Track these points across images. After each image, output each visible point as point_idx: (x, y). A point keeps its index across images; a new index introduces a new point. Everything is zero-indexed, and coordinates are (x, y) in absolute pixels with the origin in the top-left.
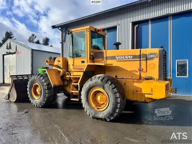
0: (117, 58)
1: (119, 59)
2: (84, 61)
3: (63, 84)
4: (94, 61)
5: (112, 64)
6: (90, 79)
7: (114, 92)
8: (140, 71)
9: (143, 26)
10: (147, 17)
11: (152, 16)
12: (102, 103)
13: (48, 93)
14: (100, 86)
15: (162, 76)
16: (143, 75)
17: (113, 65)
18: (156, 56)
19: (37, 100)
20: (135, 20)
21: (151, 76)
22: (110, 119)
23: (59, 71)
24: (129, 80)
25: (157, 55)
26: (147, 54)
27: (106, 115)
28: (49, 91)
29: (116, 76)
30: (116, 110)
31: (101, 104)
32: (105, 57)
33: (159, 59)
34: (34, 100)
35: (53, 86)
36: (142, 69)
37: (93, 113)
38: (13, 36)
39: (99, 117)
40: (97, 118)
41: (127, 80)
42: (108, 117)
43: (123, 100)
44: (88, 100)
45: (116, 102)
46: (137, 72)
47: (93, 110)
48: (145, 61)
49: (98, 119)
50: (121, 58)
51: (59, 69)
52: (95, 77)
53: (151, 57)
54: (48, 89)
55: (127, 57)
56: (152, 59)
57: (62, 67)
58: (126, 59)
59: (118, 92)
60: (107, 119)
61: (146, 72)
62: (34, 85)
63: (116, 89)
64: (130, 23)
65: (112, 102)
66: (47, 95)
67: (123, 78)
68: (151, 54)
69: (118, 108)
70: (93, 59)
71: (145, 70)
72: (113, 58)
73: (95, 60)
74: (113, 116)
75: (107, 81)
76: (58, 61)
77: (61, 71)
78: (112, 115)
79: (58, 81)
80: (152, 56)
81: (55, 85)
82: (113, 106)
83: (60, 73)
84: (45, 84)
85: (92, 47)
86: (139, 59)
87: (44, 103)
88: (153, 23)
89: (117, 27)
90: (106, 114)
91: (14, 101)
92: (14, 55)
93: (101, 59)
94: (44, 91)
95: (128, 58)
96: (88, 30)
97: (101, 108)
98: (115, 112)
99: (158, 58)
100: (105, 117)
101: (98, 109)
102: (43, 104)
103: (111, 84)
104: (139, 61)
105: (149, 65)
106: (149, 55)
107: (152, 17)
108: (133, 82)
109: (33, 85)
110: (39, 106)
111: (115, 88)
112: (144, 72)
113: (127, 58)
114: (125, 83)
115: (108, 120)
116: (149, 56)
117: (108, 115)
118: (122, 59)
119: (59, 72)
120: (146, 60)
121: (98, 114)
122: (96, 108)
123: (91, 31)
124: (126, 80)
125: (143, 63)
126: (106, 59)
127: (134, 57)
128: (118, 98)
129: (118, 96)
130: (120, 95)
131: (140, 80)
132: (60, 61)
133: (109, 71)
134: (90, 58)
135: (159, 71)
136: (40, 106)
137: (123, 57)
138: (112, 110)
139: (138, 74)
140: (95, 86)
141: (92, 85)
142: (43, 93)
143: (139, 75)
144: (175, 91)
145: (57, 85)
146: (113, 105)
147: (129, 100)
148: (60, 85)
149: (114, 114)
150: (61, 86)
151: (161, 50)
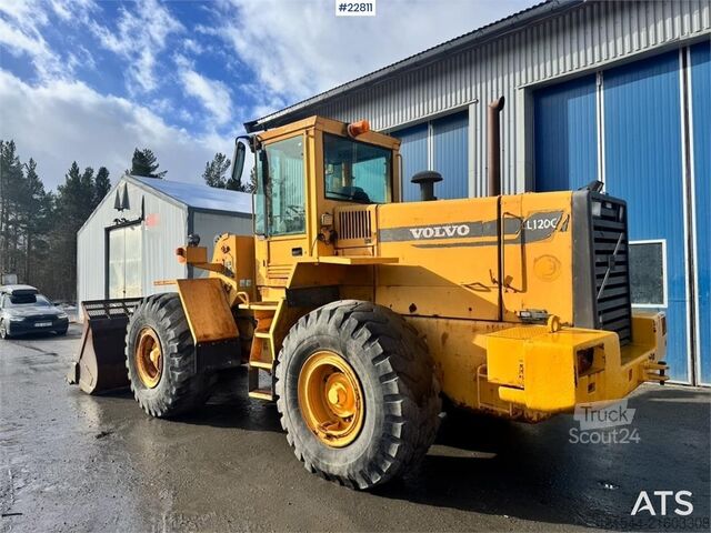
0: (416, 236)
1: (422, 238)
2: (300, 249)
3: (237, 334)
4: (339, 246)
5: (397, 260)
6: (303, 318)
7: (381, 374)
8: (500, 288)
9: (571, 102)
10: (586, 61)
11: (604, 57)
12: (346, 414)
13: (182, 368)
14: (333, 345)
15: (589, 311)
16: (513, 304)
17: (401, 263)
18: (561, 224)
19: (151, 390)
20: (536, 78)
21: (541, 308)
22: (369, 481)
23: (226, 286)
24: (458, 325)
25: (565, 218)
26: (525, 215)
27: (354, 466)
28: (185, 359)
29: (413, 308)
30: (389, 447)
31: (345, 418)
32: (374, 230)
33: (575, 235)
34: (143, 390)
35: (198, 344)
36: (510, 279)
37: (313, 455)
38: (155, 164)
39: (331, 471)
40: (324, 473)
41: (451, 321)
42: (361, 472)
43: (420, 405)
44: (295, 401)
45: (386, 416)
46: (488, 290)
47: (312, 440)
48: (519, 246)
49: (329, 477)
50: (431, 234)
51: (227, 280)
52: (319, 313)
53: (540, 227)
54: (181, 350)
55: (451, 230)
56: (545, 235)
57: (234, 271)
58: (446, 237)
59: (398, 374)
60: (359, 480)
61: (524, 290)
62: (143, 336)
63: (386, 362)
64: (518, 92)
65: (372, 411)
66: (177, 374)
67: (436, 317)
68: (540, 216)
69: (395, 440)
70: (334, 239)
71: (517, 283)
72: (402, 234)
73: (343, 243)
74: (380, 472)
75: (357, 329)
76: (223, 249)
77: (231, 287)
78: (372, 465)
79: (221, 321)
80: (543, 224)
81: (205, 336)
82: (378, 431)
83: (228, 292)
84: (172, 333)
85: (328, 195)
86: (495, 239)
87: (170, 401)
88: (612, 87)
89: (468, 110)
90: (353, 460)
91: (92, 388)
92: (138, 228)
93: (361, 241)
94: (168, 360)
95: (456, 235)
96: (312, 133)
97: (340, 436)
98: (386, 456)
99: (569, 232)
100: (351, 472)
101: (329, 437)
102: (167, 405)
103: (370, 340)
104: (496, 247)
105: (536, 260)
106: (531, 219)
107: (604, 62)
108: (475, 330)
109: (140, 336)
110: (156, 413)
111: (385, 354)
112: (516, 291)
113: (452, 234)
114: (445, 336)
115: (363, 486)
116: (531, 225)
117: (360, 467)
118: (433, 238)
119: (227, 289)
120: (523, 241)
121: (329, 460)
122: (322, 435)
123: (324, 133)
124: (447, 324)
125: (512, 252)
126: (379, 241)
127: (477, 228)
128: (394, 397)
129: (396, 391)
130: (402, 385)
131: (501, 324)
132: (228, 249)
133: (388, 286)
134: (320, 236)
135: (574, 289)
136: (159, 414)
137: (437, 229)
138: (374, 447)
139: (492, 297)
140: (318, 345)
141: (306, 342)
142: (167, 366)
143: (496, 303)
144: (658, 372)
145: (212, 338)
146: (378, 424)
147: (462, 405)
148: (226, 336)
149: (383, 462)
150: (231, 340)
151: (579, 199)
